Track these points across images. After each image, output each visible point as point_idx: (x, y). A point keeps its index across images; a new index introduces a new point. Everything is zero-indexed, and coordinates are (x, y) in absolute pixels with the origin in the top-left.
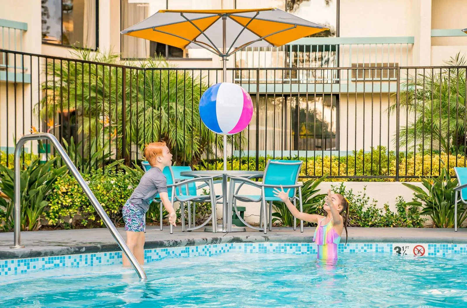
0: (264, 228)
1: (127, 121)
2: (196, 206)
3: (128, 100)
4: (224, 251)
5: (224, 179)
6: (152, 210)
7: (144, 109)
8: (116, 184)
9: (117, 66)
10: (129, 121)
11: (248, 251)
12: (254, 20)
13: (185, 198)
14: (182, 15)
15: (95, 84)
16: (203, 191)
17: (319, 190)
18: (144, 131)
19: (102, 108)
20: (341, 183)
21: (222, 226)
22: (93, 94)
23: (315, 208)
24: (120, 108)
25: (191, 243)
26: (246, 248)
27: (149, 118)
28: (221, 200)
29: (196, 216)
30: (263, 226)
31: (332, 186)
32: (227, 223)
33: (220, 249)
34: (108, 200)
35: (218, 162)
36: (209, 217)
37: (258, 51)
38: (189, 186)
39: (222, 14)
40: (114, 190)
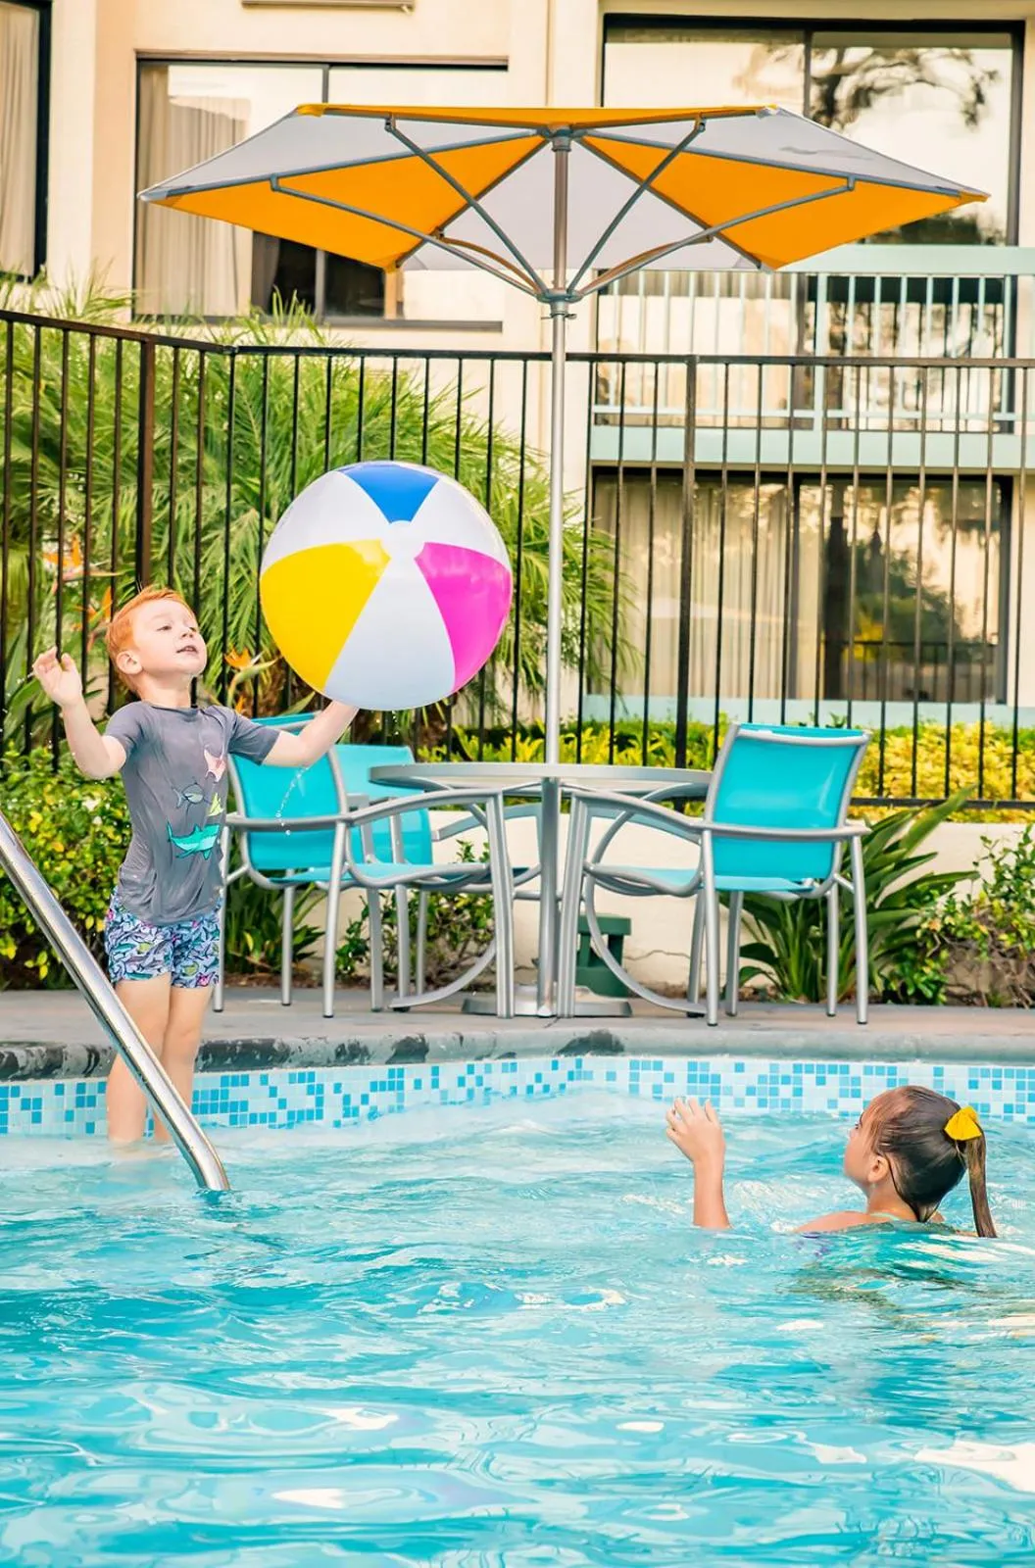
0: (707, 1006)
1: (155, 563)
2: (430, 909)
3: (160, 477)
4: (546, 1088)
5: (548, 800)
6: (248, 923)
7: (226, 518)
8: (103, 813)
9: (120, 335)
10: (165, 563)
11: (646, 1089)
12: (680, 155)
13: (388, 872)
14: (390, 127)
15: (29, 410)
16: (460, 849)
17: (932, 855)
18: (224, 602)
19: (56, 511)
20: (1023, 827)
21: (534, 989)
22: (21, 454)
23: (914, 929)
24: (127, 509)
25: (412, 1051)
26: (635, 1077)
27: (246, 552)
28: (534, 886)
29: (428, 951)
30: (704, 995)
31: (984, 839)
32: (555, 978)
33: (531, 1081)
34: (72, 877)
35: (518, 737)
36: (480, 955)
37: (687, 294)
38: (405, 829)
39: (554, 130)
40: (98, 835)
